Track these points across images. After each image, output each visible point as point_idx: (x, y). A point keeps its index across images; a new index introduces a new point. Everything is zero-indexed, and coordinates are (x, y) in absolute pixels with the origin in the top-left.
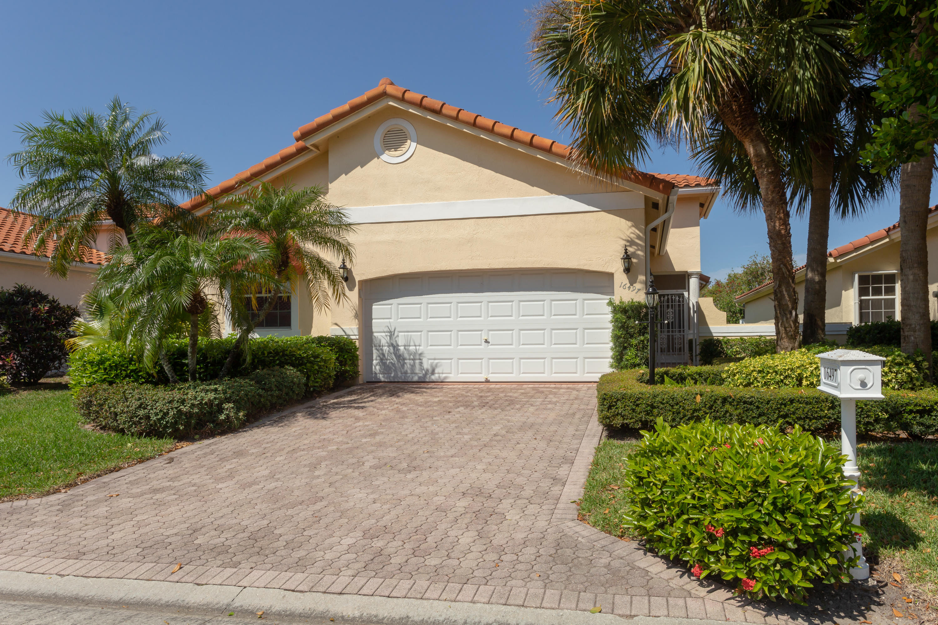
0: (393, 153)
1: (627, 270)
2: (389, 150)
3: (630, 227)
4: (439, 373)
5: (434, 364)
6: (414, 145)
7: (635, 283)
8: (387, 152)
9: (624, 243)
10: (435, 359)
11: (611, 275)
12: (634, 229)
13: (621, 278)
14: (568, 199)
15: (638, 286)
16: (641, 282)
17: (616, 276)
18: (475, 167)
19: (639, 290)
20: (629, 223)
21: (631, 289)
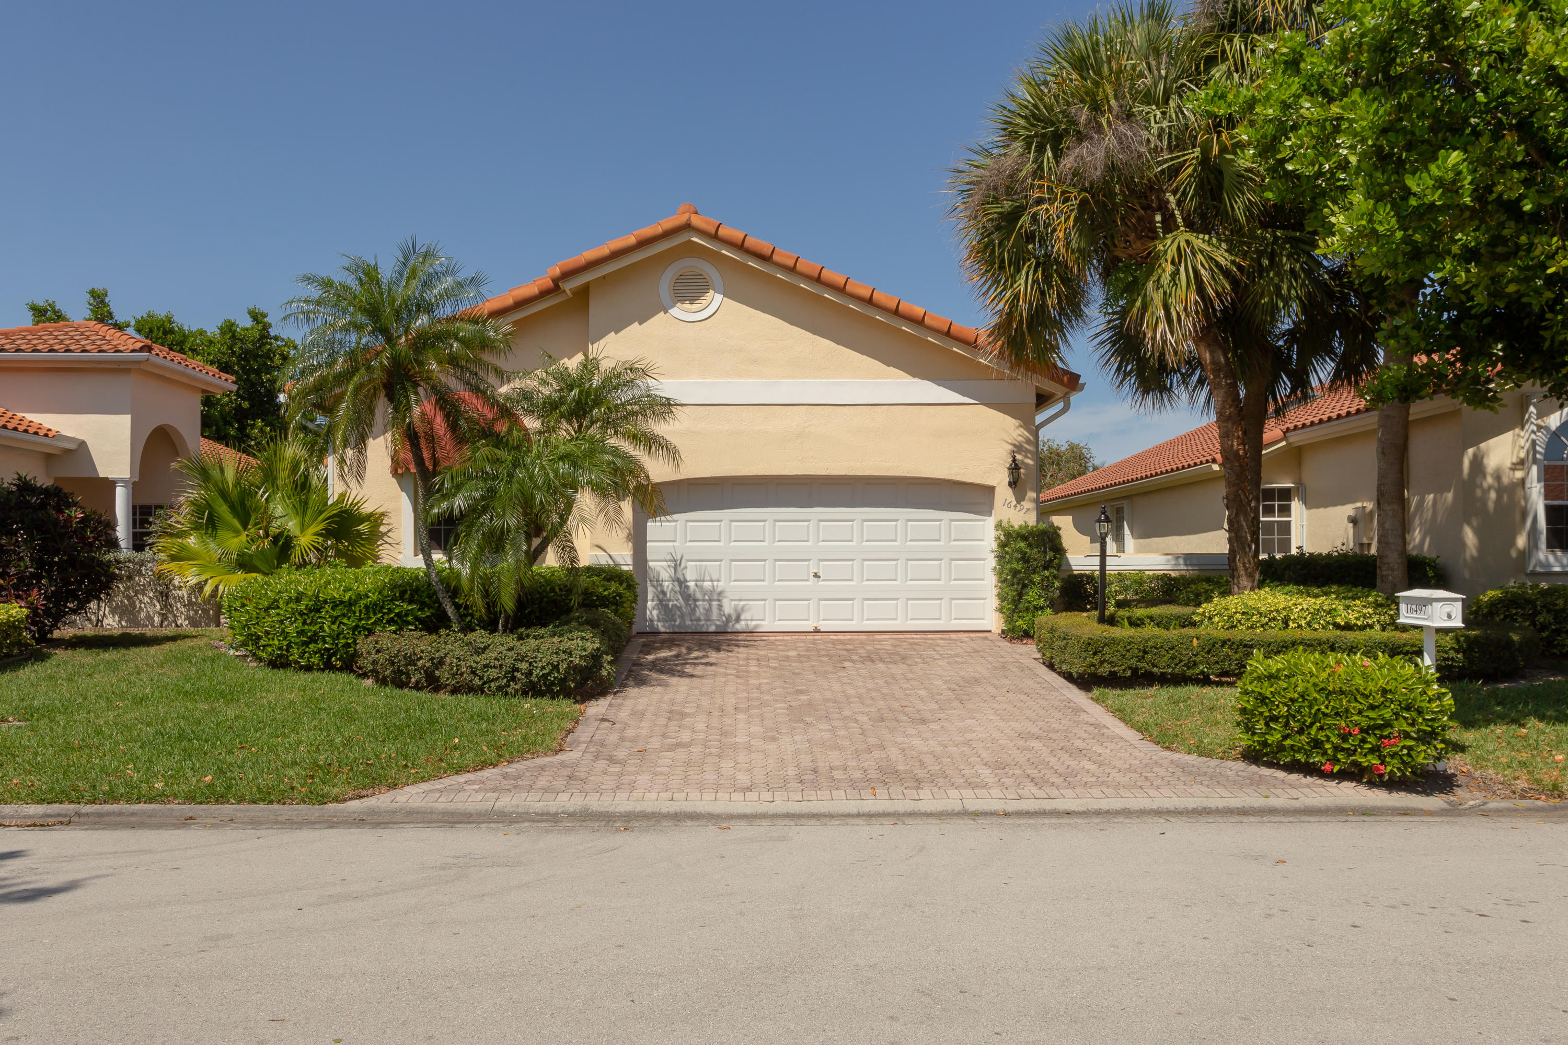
0: (687, 306)
1: (1013, 484)
2: (682, 301)
3: (1018, 427)
4: (746, 620)
5: (740, 607)
6: (719, 297)
7: (1023, 500)
8: (679, 305)
9: (1011, 447)
10: (740, 600)
11: (991, 490)
12: (1022, 430)
13: (1004, 493)
14: (936, 386)
15: (1027, 504)
16: (1030, 500)
17: (997, 491)
18: (808, 335)
19: (1028, 509)
20: (1016, 422)
21: (1018, 508)
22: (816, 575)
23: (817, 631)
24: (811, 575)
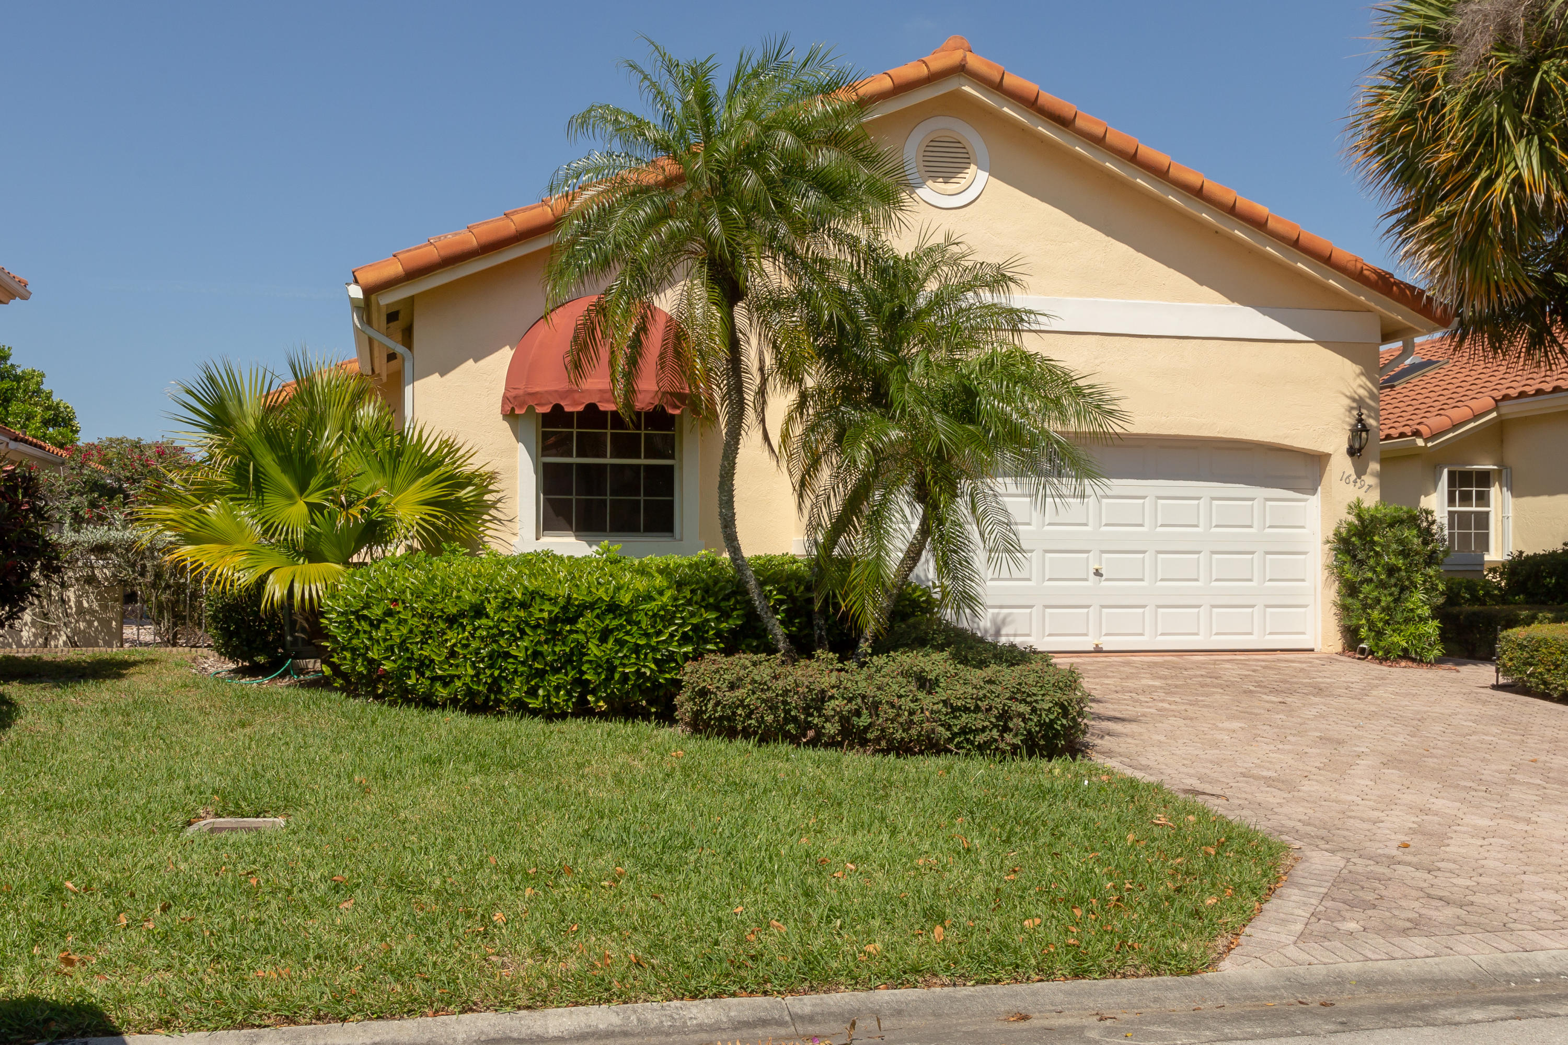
0: (940, 186)
1: (1353, 452)
2: (934, 178)
3: (1358, 376)
6: (983, 176)
7: (1365, 473)
8: (930, 183)
9: (1348, 402)
10: (1001, 607)
11: (1328, 456)
12: (1364, 379)
13: (1341, 464)
14: (1260, 315)
15: (1369, 480)
16: (1372, 474)
17: (1333, 461)
18: (1100, 236)
19: (1370, 486)
20: (1357, 369)
21: (1358, 485)
22: (1098, 573)
23: (1098, 651)
24: (1092, 571)
